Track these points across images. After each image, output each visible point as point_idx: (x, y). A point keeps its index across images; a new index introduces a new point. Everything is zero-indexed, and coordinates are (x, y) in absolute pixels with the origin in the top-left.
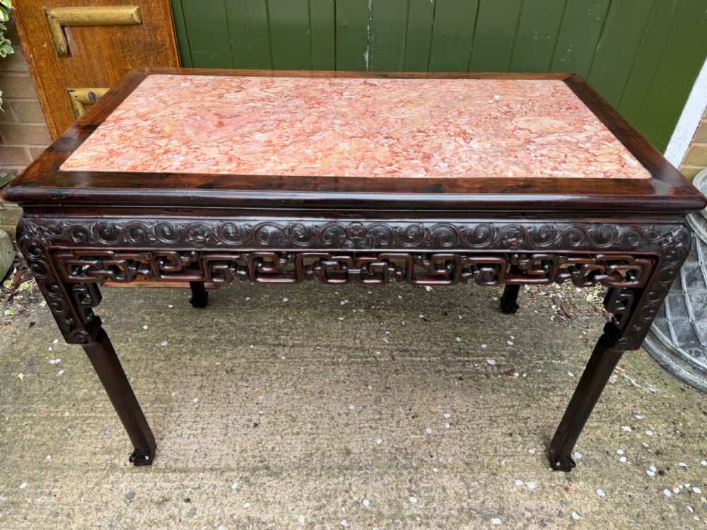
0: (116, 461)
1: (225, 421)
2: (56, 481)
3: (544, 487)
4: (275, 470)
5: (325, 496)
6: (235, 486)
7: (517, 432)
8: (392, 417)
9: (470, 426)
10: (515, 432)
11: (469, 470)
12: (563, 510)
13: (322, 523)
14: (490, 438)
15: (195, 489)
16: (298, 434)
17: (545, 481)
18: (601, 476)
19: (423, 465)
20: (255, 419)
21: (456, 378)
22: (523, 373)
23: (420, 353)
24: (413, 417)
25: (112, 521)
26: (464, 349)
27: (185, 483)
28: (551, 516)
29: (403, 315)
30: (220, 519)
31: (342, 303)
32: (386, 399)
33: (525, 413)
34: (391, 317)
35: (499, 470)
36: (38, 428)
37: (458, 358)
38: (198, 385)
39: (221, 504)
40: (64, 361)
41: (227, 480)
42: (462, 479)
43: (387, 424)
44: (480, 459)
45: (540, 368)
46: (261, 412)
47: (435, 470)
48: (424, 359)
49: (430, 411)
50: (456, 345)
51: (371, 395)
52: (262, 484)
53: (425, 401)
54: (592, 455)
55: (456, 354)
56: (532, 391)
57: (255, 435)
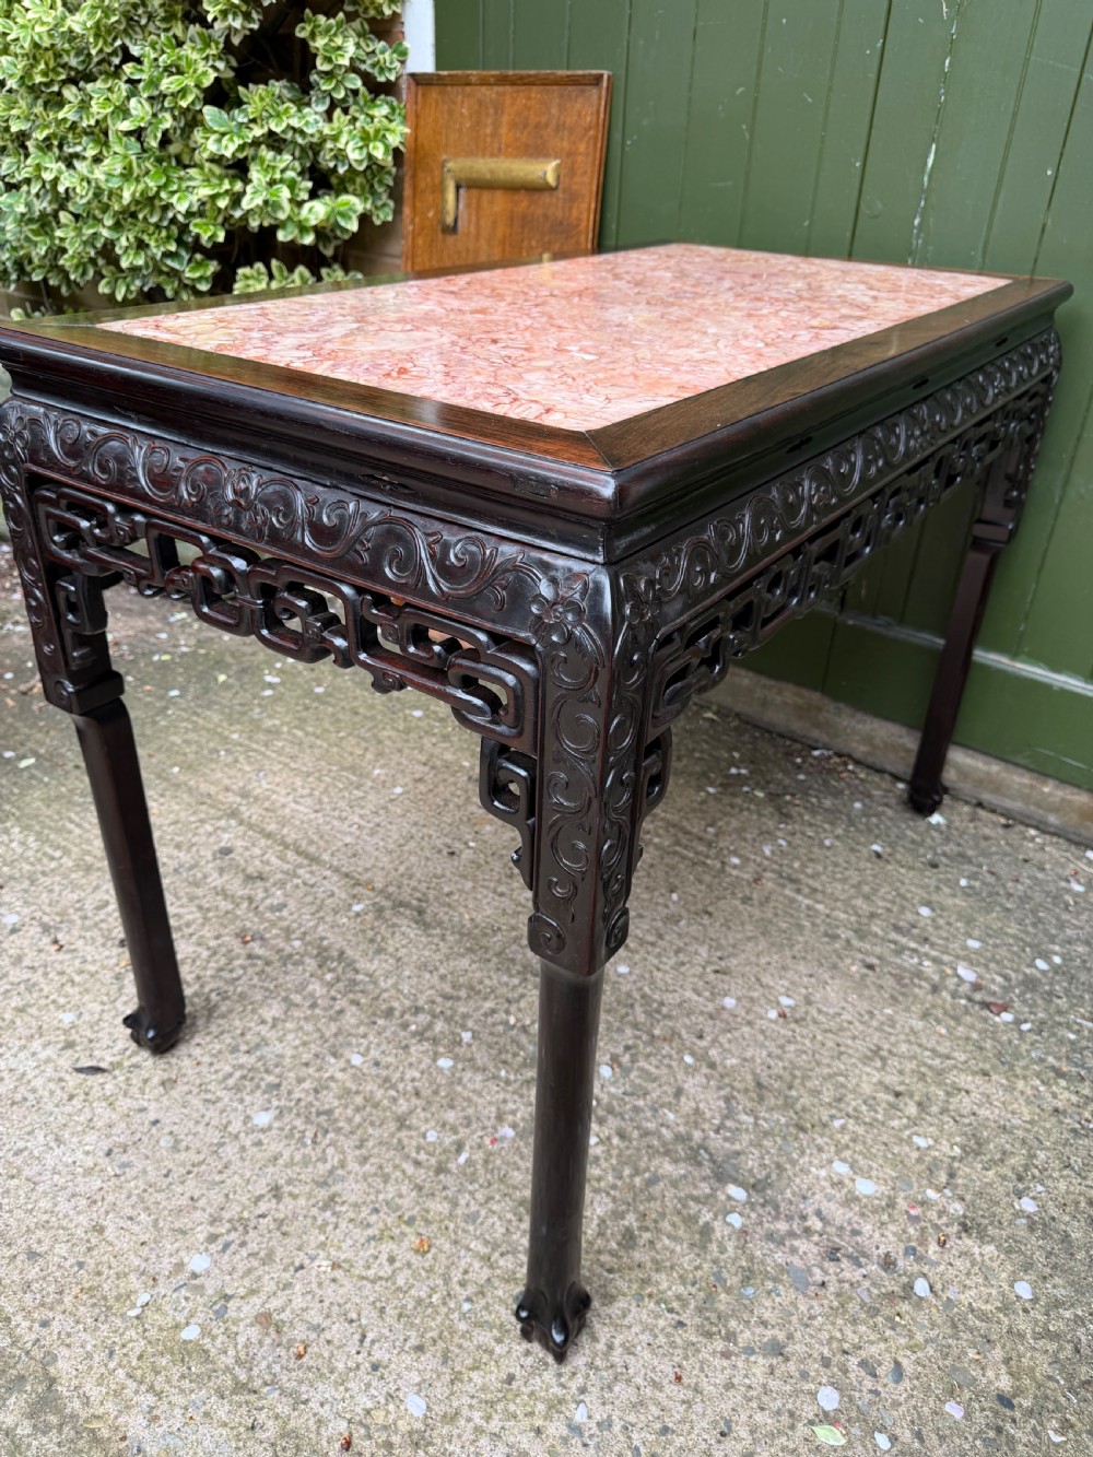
0: (243, 809)
1: (414, 830)
2: (162, 795)
3: (891, 1204)
4: (428, 920)
5: (472, 988)
6: (357, 908)
7: (917, 1098)
8: (678, 952)
9: (819, 1037)
10: (911, 1096)
11: (754, 1095)
12: (900, 1263)
13: (434, 1016)
14: (846, 1077)
15: (305, 884)
16: (501, 895)
17: (905, 1198)
18: (1055, 1267)
19: (671, 1041)
20: (458, 845)
21: (863, 961)
22: (1026, 1021)
23: (819, 897)
24: (717, 972)
25: (181, 866)
26: (923, 929)
27: (301, 872)
28: (865, 1255)
29: (839, 831)
30: (305, 934)
31: (733, 771)
32: (689, 925)
33: (965, 1080)
34: (811, 825)
35: (817, 1129)
36: (192, 736)
37: (893, 935)
38: (417, 776)
39: (322, 918)
40: (282, 683)
41: (354, 897)
42: (727, 1100)
43: (659, 956)
44: (794, 1093)
45: (1077, 1032)
46: (472, 844)
47: (689, 1059)
48: (820, 907)
49: (758, 980)
50: (909, 916)
51: (667, 906)
52: (394, 925)
53: (763, 961)
54: (1066, 1224)
55: (897, 928)
56: (1017, 1056)
57: (442, 865)
